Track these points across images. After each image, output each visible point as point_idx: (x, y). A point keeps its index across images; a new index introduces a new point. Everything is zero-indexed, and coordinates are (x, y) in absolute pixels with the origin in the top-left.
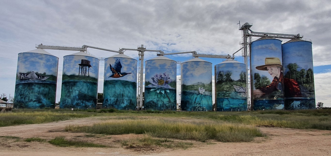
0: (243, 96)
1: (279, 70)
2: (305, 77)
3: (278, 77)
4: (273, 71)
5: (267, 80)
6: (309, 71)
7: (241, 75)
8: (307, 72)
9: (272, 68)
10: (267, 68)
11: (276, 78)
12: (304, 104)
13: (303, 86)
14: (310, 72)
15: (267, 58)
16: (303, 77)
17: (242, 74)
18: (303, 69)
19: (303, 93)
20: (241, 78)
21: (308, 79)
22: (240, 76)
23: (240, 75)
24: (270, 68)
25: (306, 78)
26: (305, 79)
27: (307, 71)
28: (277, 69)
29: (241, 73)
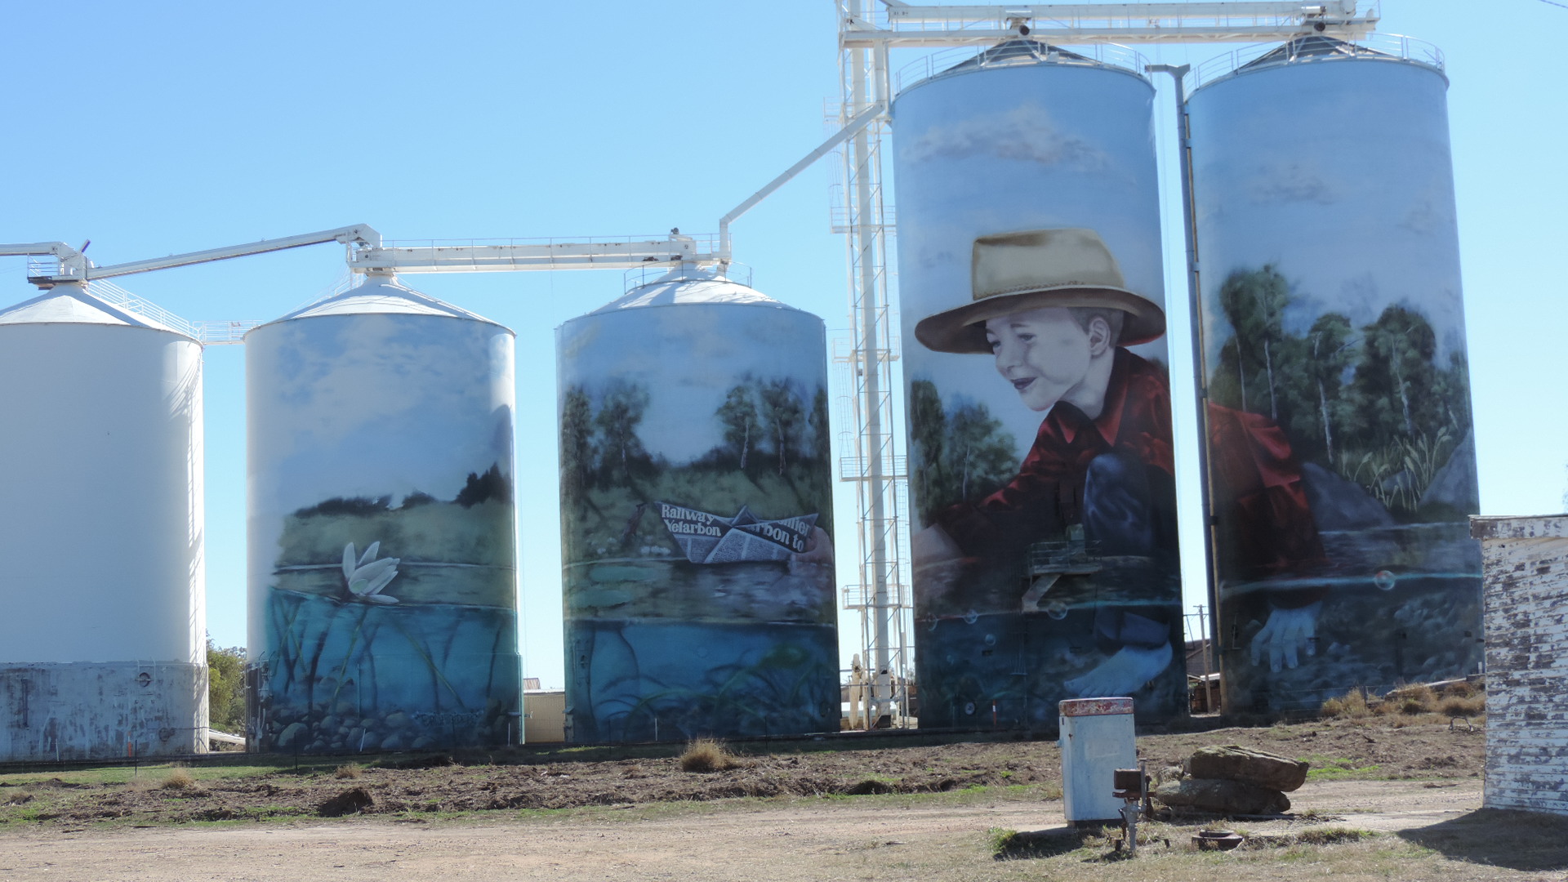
0: (760, 594)
1: (1095, 340)
2: (1350, 388)
3: (1090, 399)
4: (1035, 357)
5: (992, 440)
6: (1394, 325)
7: (735, 414)
8: (1370, 343)
9: (1032, 327)
10: (989, 325)
11: (1063, 413)
12: (1343, 638)
13: (1333, 468)
14: (1401, 336)
15: (982, 241)
16: (1332, 390)
17: (740, 403)
18: (1329, 318)
19: (1337, 538)
20: (729, 436)
21: (1383, 401)
22: (728, 421)
23: (728, 407)
24: (1013, 326)
25: (1358, 397)
26: (1351, 401)
27: (1367, 328)
28: (1070, 329)
29: (739, 391)
